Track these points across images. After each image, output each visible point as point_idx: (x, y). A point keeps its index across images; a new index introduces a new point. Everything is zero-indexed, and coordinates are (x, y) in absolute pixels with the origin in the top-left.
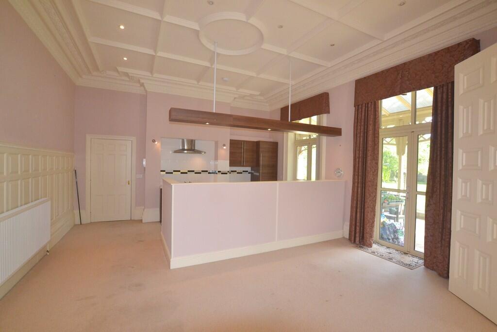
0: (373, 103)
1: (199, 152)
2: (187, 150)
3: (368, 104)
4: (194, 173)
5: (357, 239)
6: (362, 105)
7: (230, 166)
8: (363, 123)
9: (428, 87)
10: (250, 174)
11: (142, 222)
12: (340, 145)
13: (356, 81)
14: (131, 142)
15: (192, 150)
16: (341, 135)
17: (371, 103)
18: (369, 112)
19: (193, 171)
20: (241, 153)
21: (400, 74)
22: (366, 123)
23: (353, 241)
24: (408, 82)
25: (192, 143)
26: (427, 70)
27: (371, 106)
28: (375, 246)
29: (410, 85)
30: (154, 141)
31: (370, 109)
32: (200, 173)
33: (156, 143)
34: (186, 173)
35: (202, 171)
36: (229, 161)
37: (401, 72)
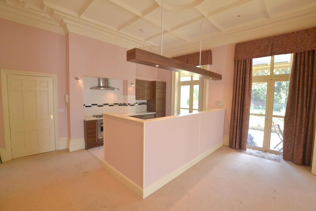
0: (250, 60)
1: (113, 89)
2: (103, 87)
3: (246, 60)
4: (108, 105)
5: (237, 146)
6: (241, 60)
7: (136, 100)
8: (242, 73)
9: (291, 53)
10: (146, 105)
11: (69, 151)
12: (221, 86)
13: (236, 44)
14: (52, 78)
15: (107, 87)
16: (221, 79)
17: (249, 59)
18: (247, 66)
19: (108, 104)
20: (143, 89)
21: (271, 43)
22: (244, 73)
23: (234, 148)
24: (277, 49)
25: (106, 81)
26: (291, 42)
27: (248, 62)
28: (247, 150)
29: (278, 51)
30: (77, 79)
31: (247, 63)
32: (113, 105)
33: (80, 80)
34: (102, 106)
35: (114, 104)
36: (135, 96)
37: (272, 42)
